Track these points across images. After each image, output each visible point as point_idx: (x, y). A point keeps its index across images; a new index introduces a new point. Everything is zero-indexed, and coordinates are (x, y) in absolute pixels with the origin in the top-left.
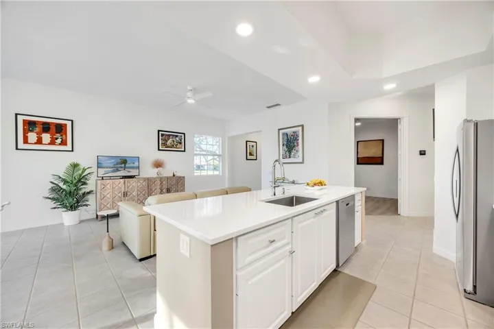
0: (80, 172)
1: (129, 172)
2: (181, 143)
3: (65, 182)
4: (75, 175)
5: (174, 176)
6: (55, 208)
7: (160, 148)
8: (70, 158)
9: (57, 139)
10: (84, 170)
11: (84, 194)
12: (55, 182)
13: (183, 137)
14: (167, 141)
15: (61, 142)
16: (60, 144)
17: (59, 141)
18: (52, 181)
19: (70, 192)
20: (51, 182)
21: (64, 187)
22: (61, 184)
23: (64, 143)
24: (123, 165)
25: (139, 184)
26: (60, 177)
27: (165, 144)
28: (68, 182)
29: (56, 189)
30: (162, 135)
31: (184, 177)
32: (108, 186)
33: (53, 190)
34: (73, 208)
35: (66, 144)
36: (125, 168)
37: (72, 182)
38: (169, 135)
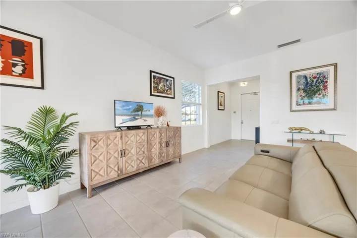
0: (58, 121)
1: (145, 120)
2: (170, 89)
3: (32, 140)
4: (48, 126)
5: (168, 125)
6: (13, 188)
7: (153, 93)
8: (40, 100)
9: (15, 65)
10: (64, 118)
11: (63, 156)
12: (12, 140)
13: (173, 82)
14: (158, 85)
15: (24, 71)
16: (20, 75)
17: (18, 69)
18: (8, 137)
19: (41, 155)
20: (4, 141)
21: (31, 148)
22: (24, 144)
23: (27, 73)
24: (140, 113)
25: (138, 138)
26: (20, 132)
27: (156, 88)
28: (37, 140)
29: (14, 152)
30: (155, 77)
31: (180, 127)
32: (101, 143)
33: (8, 154)
34: (46, 183)
35: (31, 76)
36: (142, 116)
37: (44, 138)
38: (160, 78)
